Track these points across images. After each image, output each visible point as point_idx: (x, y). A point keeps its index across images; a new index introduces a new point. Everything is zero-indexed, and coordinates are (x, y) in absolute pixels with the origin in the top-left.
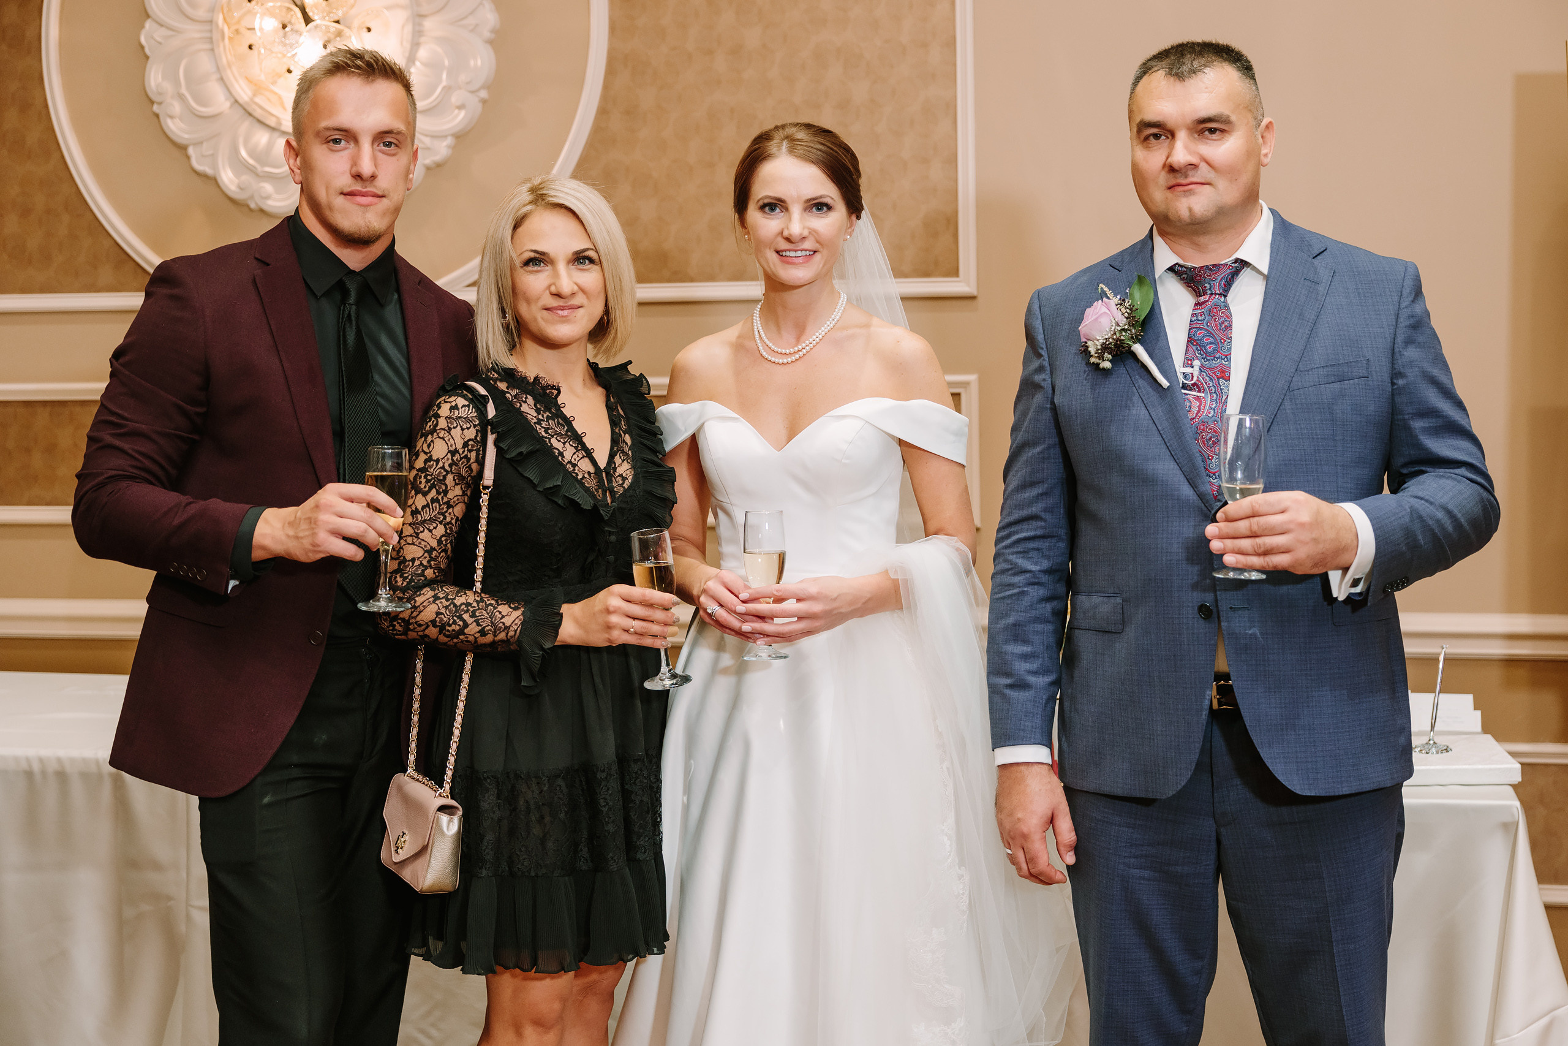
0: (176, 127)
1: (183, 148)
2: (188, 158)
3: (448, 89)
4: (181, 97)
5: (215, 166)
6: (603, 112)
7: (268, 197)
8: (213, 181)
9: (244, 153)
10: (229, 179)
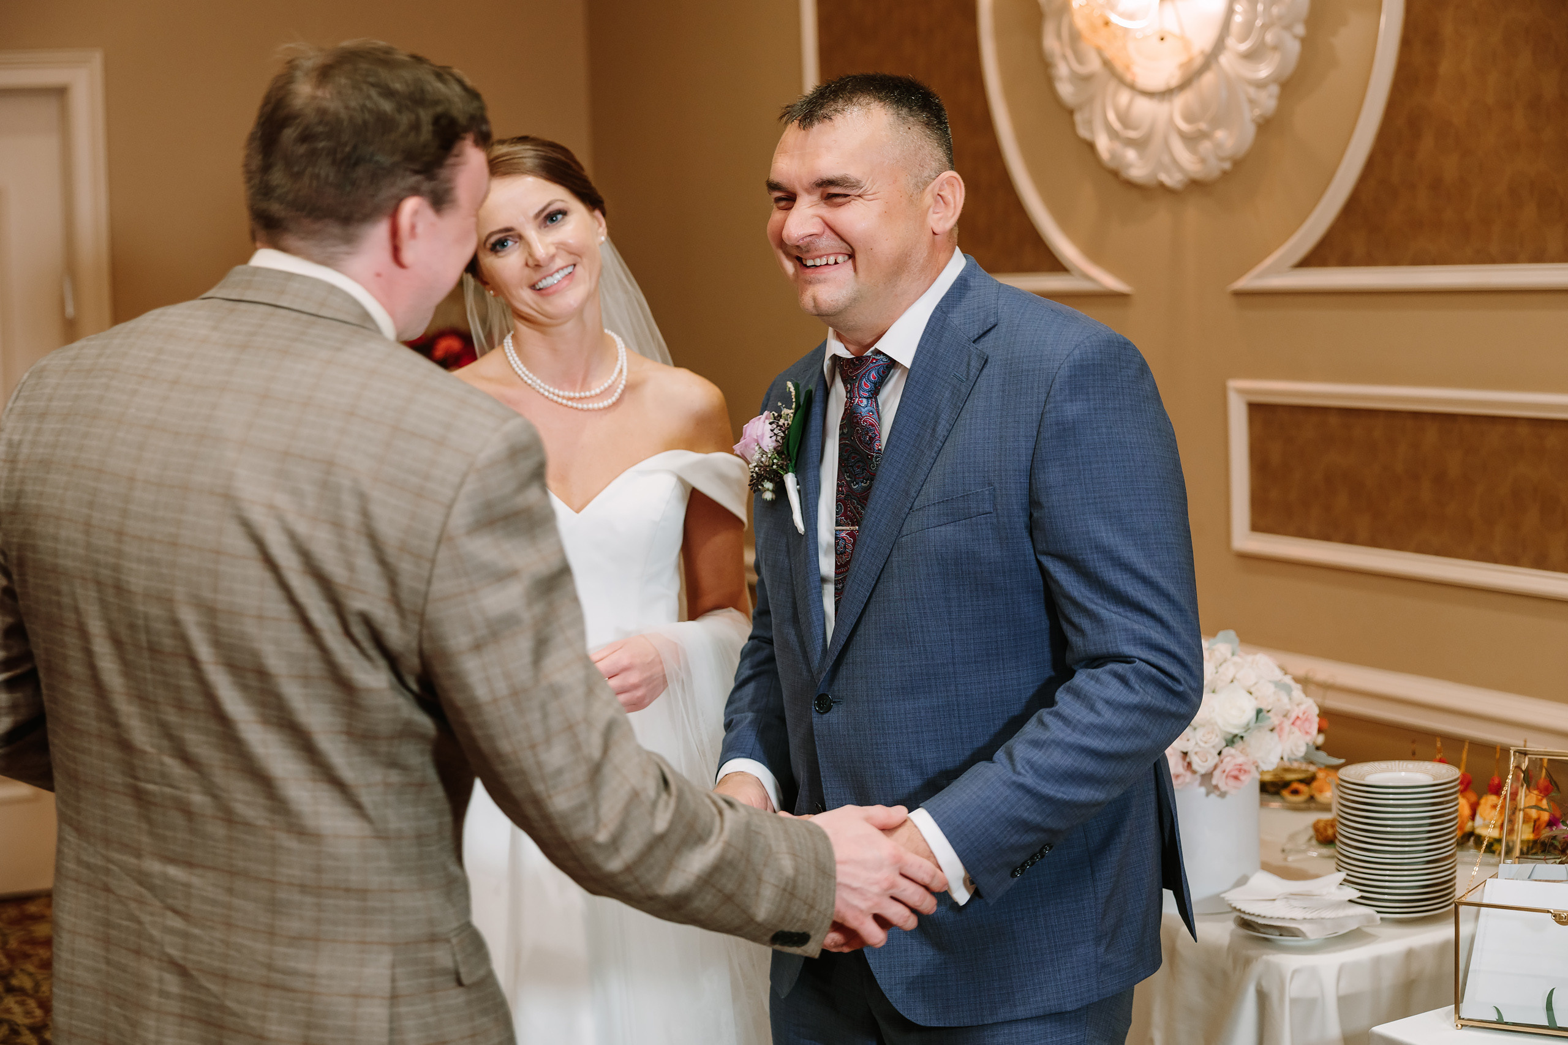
0: (1065, 90)
1: (1071, 112)
2: (1073, 125)
3: (1265, 27)
4: (1064, 57)
5: (1091, 130)
6: (1406, 43)
7: (1129, 166)
8: (1091, 146)
9: (1112, 117)
10: (1103, 144)
